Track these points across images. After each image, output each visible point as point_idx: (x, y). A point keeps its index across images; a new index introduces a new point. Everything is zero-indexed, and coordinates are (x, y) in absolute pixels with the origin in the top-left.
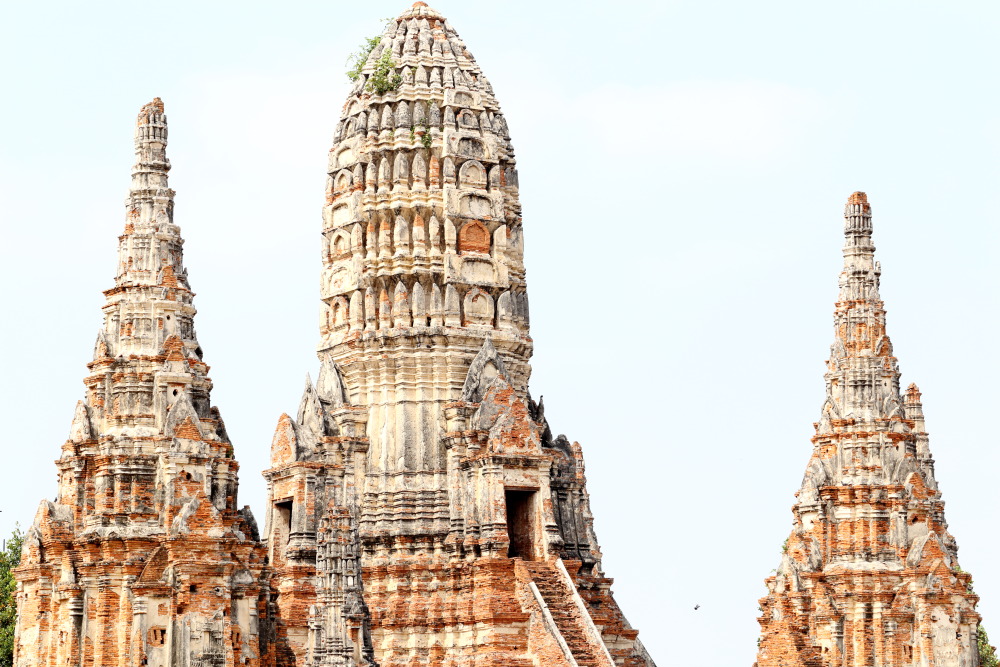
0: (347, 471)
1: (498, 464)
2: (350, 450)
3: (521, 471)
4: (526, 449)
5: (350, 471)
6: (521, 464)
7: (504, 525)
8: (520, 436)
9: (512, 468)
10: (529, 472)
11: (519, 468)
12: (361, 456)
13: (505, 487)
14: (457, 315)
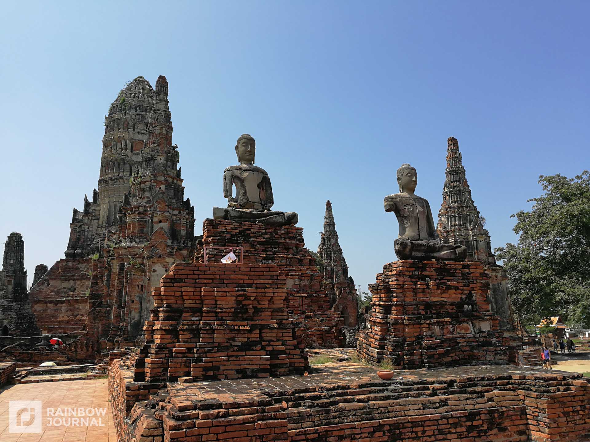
14: (128, 171)
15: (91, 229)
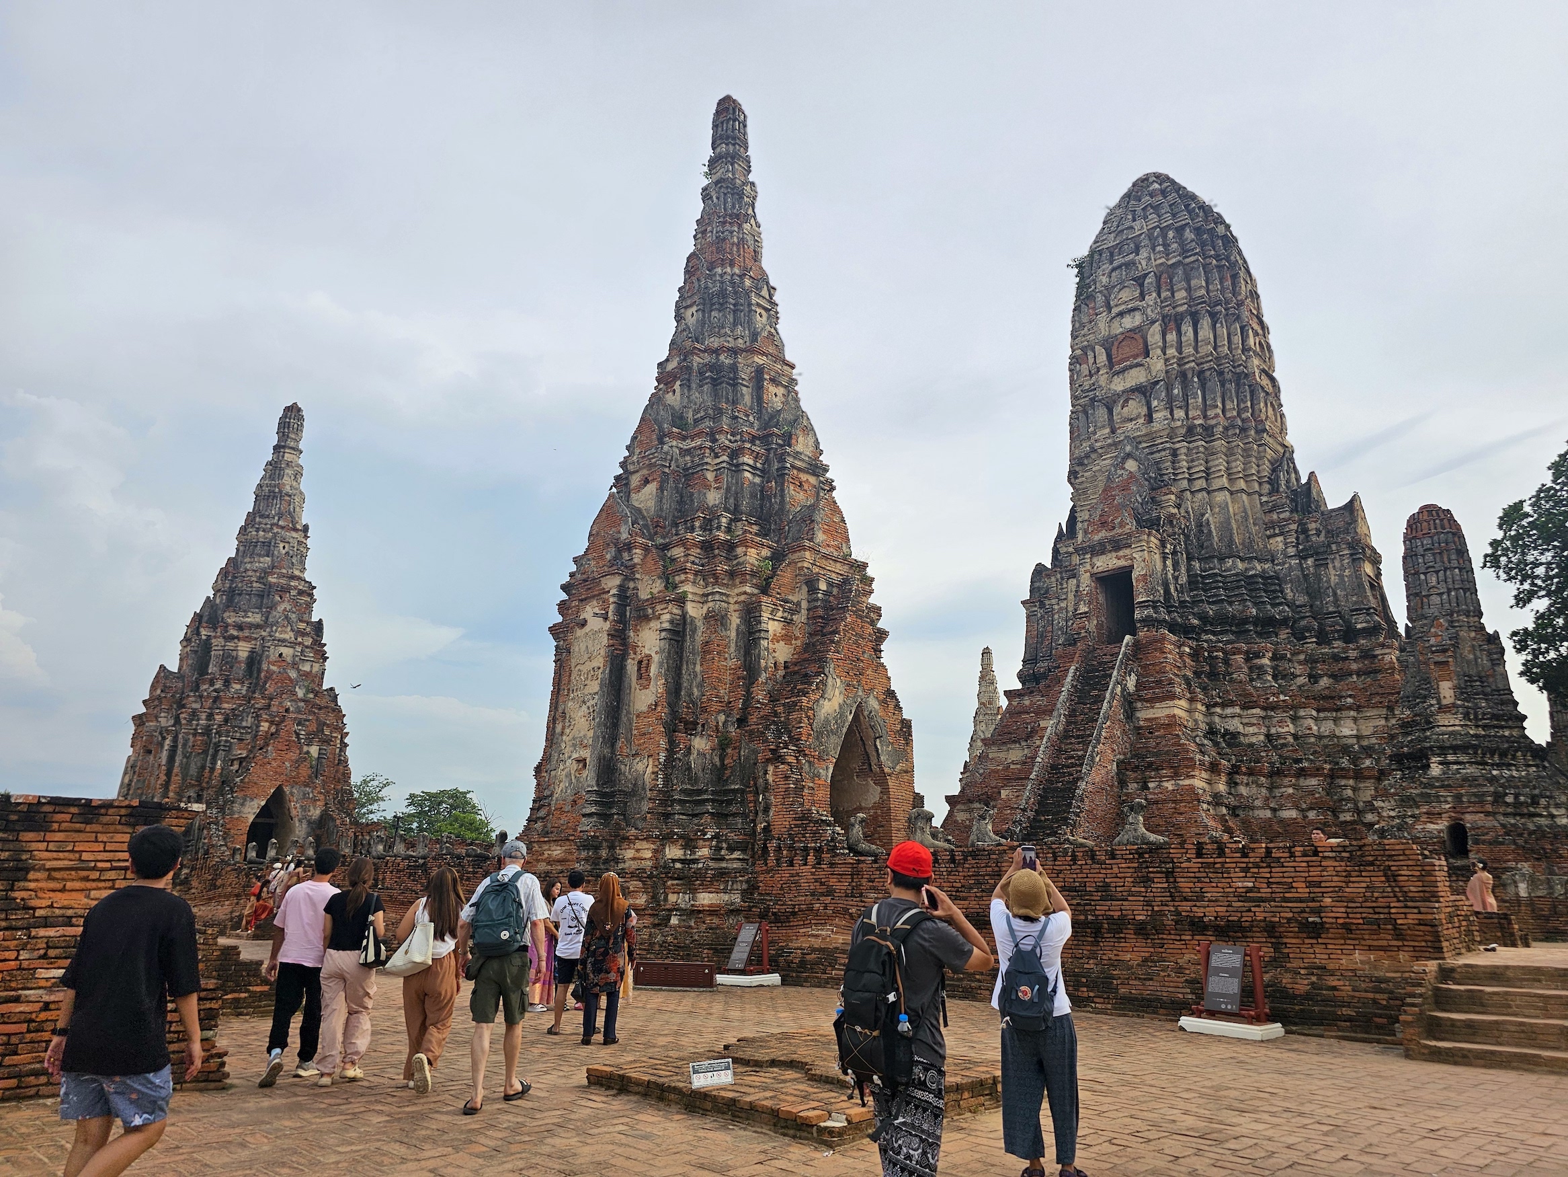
1: (1084, 554)
3: (1114, 554)
4: (1117, 531)
6: (1111, 547)
8: (1110, 520)
9: (1100, 554)
10: (1121, 553)
11: (1110, 551)
13: (1094, 574)
14: (1103, 427)
15: (1063, 605)
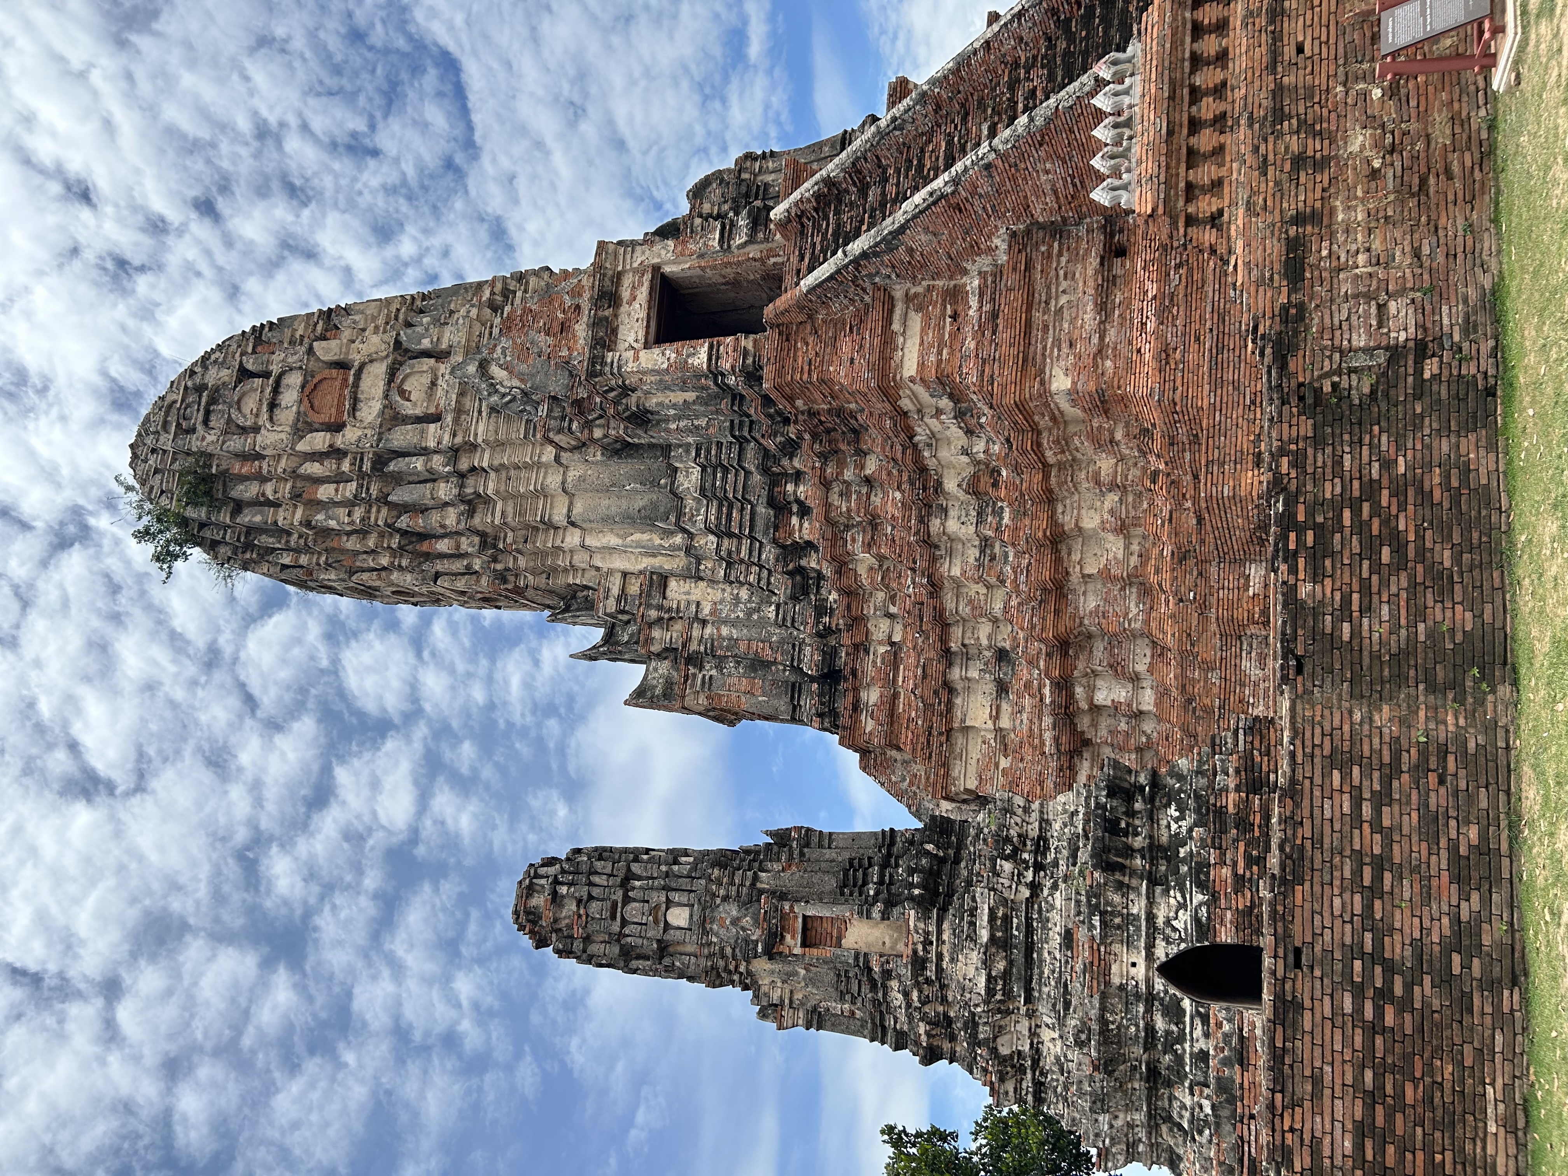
0: (693, 615)
1: (603, 363)
2: (660, 608)
3: (624, 308)
4: (585, 302)
5: (693, 608)
6: (608, 313)
7: (711, 347)
8: (561, 316)
9: (615, 331)
10: (626, 294)
11: (616, 316)
12: (673, 584)
13: (646, 346)
